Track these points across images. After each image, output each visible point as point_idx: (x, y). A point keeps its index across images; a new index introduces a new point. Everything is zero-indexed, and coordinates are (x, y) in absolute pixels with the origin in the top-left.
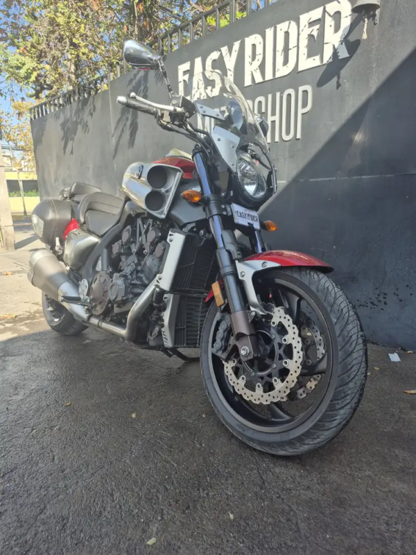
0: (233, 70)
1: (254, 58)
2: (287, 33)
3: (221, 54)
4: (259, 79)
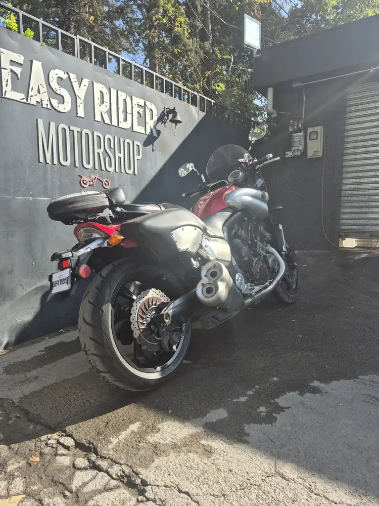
0: (83, 100)
1: (103, 102)
2: (125, 100)
3: (69, 77)
4: (107, 121)
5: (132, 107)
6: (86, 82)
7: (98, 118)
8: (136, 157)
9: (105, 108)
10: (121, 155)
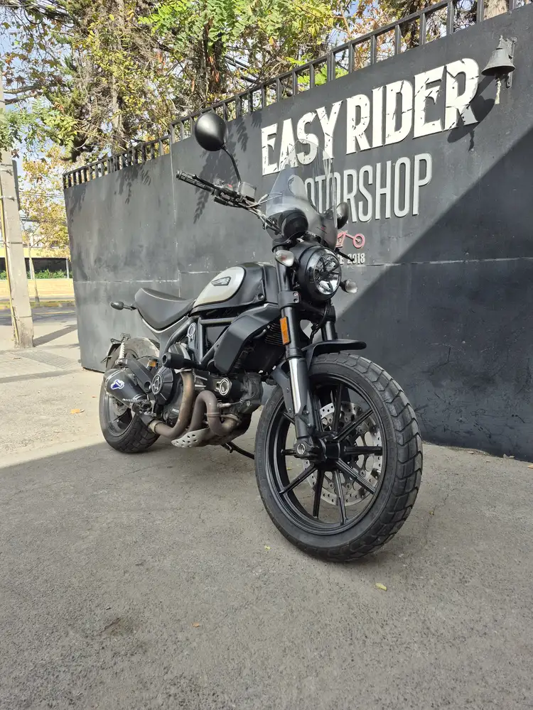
0: (331, 135)
1: (358, 121)
2: (399, 95)
3: (317, 115)
4: (364, 145)
5: (414, 97)
6: (336, 107)
7: (351, 148)
8: (418, 183)
9: (362, 127)
10: (387, 190)
